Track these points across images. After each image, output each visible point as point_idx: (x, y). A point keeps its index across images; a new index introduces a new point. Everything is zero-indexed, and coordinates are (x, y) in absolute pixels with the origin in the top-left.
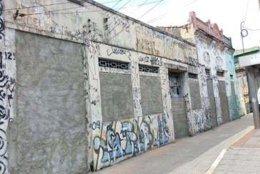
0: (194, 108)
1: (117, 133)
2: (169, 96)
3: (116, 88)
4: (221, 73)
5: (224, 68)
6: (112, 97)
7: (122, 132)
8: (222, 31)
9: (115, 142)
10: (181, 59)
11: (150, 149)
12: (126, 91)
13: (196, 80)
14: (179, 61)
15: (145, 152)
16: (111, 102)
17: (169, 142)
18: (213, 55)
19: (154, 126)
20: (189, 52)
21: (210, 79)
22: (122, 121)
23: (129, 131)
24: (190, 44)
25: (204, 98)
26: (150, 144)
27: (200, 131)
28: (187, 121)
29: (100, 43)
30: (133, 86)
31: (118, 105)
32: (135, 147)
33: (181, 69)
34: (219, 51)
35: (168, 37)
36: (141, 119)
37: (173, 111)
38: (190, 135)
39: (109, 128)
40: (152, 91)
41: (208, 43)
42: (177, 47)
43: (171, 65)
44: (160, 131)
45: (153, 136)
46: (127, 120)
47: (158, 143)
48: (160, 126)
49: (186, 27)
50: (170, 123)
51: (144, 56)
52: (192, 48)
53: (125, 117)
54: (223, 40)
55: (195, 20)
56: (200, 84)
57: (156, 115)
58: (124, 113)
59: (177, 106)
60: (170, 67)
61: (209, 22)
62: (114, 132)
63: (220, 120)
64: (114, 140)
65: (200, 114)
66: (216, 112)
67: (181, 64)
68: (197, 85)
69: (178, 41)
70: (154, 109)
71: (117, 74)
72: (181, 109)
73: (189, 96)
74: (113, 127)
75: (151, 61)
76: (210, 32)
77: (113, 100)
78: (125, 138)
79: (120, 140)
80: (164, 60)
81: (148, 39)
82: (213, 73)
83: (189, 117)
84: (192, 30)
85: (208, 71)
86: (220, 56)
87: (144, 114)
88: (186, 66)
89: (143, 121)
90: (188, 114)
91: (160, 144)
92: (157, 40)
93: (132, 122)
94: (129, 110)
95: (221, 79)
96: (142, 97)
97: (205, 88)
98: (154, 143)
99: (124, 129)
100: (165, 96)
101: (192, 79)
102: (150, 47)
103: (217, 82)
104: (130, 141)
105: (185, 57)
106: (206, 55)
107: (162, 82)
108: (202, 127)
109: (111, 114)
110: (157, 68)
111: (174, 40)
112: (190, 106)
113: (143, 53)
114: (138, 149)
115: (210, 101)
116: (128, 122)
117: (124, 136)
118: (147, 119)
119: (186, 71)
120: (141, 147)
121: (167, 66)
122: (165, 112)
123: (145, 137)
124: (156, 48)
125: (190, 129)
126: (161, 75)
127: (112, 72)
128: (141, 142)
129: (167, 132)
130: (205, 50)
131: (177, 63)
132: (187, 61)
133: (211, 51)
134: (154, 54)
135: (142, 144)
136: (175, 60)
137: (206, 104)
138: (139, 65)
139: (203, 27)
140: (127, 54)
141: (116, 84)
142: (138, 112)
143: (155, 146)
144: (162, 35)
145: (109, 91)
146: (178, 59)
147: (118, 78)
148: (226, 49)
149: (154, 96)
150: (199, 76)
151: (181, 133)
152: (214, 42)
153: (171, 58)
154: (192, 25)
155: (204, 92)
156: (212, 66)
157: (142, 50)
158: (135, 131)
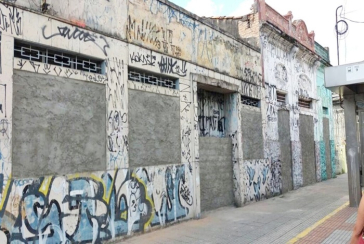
0: (248, 157)
1: (55, 202)
2: (196, 133)
3: (60, 108)
4: (306, 102)
5: (312, 95)
6: (46, 126)
7: (68, 198)
8: (312, 35)
9: (46, 220)
10: (228, 71)
11: (140, 231)
12: (88, 116)
13: (257, 109)
14: (224, 73)
15: (126, 238)
16: (41, 137)
17: (188, 217)
18: (294, 71)
19: (157, 187)
20: (247, 59)
21: (284, 111)
22: (71, 176)
23: (87, 198)
24: (248, 46)
25: (270, 142)
26: (141, 222)
27: (258, 198)
28: (233, 178)
29: (24, 9)
30: (110, 108)
31: (62, 143)
32: (100, 229)
33: (225, 86)
34: (306, 66)
35: (203, 27)
36: (123, 174)
37: (201, 161)
38: (236, 205)
39: (32, 190)
40: (158, 121)
41: (285, 50)
42: (221, 48)
43: (205, 77)
44: (169, 196)
45: (149, 207)
46: (84, 175)
47: (162, 220)
48: (170, 187)
49: (248, 19)
50: (193, 182)
51: (144, 52)
52: (254, 53)
53: (80, 168)
54: (314, 49)
55: (263, 8)
56: (264, 117)
57: (163, 168)
58: (77, 160)
59: (213, 152)
60: (203, 81)
61: (289, 16)
62: (46, 199)
63: (298, 179)
64: (44, 216)
65: (258, 167)
66: (291, 166)
67: (227, 79)
68: (258, 118)
69: (226, 38)
70: (159, 154)
71: (67, 78)
72: (221, 158)
73: (239, 136)
74: (43, 189)
75: (161, 65)
76: (291, 33)
77: (50, 132)
78: (76, 211)
79: (61, 215)
80: (190, 68)
81: (158, 22)
82: (292, 100)
83: (236, 171)
84: (256, 25)
85: (281, 96)
86: (307, 74)
87: (132, 164)
88: (238, 83)
89: (129, 177)
90: (236, 166)
91: (167, 221)
92: (178, 29)
93: (99, 179)
94: (92, 154)
95: (305, 111)
96: (132, 131)
97: (274, 124)
98: (153, 219)
99: (73, 193)
100: (188, 133)
101: (247, 107)
102: (161, 39)
103: (297, 116)
104: (90, 217)
105: (238, 68)
106: (280, 69)
107: (183, 105)
108: (263, 190)
109: (41, 160)
110: (175, 80)
111: (217, 34)
112: (239, 152)
113: (141, 46)
114: (109, 232)
115: (283, 147)
116: (87, 180)
117: (71, 208)
118: (139, 174)
119: (236, 92)
120: (118, 229)
121: (196, 78)
122: (184, 160)
123: (131, 208)
124: (175, 42)
125: (237, 194)
126: (182, 94)
127: (53, 73)
128: (118, 218)
129: (186, 198)
130: (278, 61)
131: (218, 76)
132: (242, 75)
133: (291, 64)
134: (170, 52)
135: (120, 223)
136: (216, 71)
137: (273, 151)
138: (130, 69)
139: (278, 22)
140: (101, 42)
141: (59, 98)
142: (119, 159)
143: (152, 225)
144: (190, 20)
145: (37, 112)
146: (221, 69)
147: (69, 87)
148: (319, 63)
149: (161, 130)
150: (263, 103)
151: (219, 200)
152: (297, 49)
153: (207, 65)
154: (257, 15)
155: (271, 130)
156: (291, 89)
157: (140, 41)
158: (106, 197)
